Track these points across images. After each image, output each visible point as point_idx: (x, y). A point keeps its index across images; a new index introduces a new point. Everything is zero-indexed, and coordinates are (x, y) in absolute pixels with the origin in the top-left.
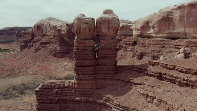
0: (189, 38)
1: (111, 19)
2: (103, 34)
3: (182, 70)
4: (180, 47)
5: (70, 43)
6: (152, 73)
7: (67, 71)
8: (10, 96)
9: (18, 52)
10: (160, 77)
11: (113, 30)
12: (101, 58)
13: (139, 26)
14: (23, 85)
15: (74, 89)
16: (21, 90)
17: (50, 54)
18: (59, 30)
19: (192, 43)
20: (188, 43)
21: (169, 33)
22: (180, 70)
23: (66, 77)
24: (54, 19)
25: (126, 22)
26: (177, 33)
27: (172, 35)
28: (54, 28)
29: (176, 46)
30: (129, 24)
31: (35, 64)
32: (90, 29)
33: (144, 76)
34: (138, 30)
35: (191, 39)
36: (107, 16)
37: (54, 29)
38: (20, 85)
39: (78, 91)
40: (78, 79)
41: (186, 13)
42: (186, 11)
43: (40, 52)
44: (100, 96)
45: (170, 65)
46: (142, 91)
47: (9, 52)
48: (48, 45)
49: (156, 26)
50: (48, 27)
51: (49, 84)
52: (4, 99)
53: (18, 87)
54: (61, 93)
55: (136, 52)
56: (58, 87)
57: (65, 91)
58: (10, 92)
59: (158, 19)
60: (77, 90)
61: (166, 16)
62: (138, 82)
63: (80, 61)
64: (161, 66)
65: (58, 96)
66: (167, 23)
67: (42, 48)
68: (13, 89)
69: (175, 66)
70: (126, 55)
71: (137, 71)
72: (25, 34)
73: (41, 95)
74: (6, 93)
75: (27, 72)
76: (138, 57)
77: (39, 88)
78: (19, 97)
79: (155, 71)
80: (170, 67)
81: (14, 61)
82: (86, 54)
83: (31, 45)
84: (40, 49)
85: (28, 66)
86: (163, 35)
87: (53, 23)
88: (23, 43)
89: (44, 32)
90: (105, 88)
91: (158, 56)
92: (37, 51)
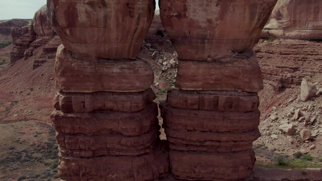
21: (315, 28)
49: (285, 13)
66: (312, 5)
67: (48, 60)
85: (17, 97)
86: (300, 34)
91: (292, 80)
92: (38, 66)
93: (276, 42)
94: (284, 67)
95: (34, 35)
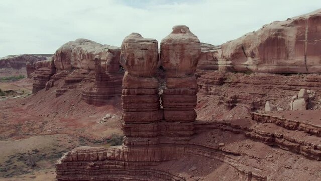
0: (312, 73)
1: (186, 42)
2: (172, 68)
3: (311, 131)
4: (298, 88)
5: (115, 81)
6: (257, 135)
7: (110, 128)
8: (13, 170)
9: (30, 96)
10: (272, 142)
11: (189, 62)
12: (169, 109)
13: (228, 53)
14: (37, 151)
15: (122, 161)
16: (33, 161)
17: (82, 99)
18: (96, 59)
19: (318, 81)
20: (311, 81)
21: (279, 64)
22: (308, 130)
23: (108, 137)
24: (89, 41)
25: (206, 47)
26: (292, 65)
27: (284, 67)
28: (88, 56)
29: (292, 87)
30: (211, 49)
31: (57, 116)
32: (150, 60)
33: (243, 140)
34: (228, 60)
35: (315, 75)
36: (179, 36)
37: (88, 58)
38: (31, 151)
39: (129, 166)
40: (129, 145)
41: (307, 32)
42: (307, 28)
43: (65, 97)
44: (167, 174)
45: (289, 121)
46: (242, 167)
47: (14, 96)
48: (80, 84)
49: (257, 53)
50: (78, 54)
51: (79, 154)
52: (3, 176)
53: (28, 155)
54: (99, 168)
55: (225, 96)
56: (95, 159)
57: (107, 166)
58: (14, 164)
59: (260, 42)
60: (127, 164)
61: (273, 37)
62: (234, 151)
63: (133, 113)
64: (273, 122)
65: (94, 175)
66: (276, 48)
67: (69, 90)
68: (20, 159)
69: (298, 123)
70: (207, 101)
71: (232, 131)
72: (41, 65)
73: (65, 172)
74: (7, 166)
75: (43, 130)
76: (227, 104)
77: (62, 161)
78: (30, 172)
79: (263, 132)
80: (289, 124)
81: (22, 110)
82: (143, 102)
83: (51, 85)
84: (65, 91)
85: (46, 119)
86: (268, 69)
87: (87, 49)
88: (37, 81)
89: (72, 63)
90: (176, 160)
91: (261, 103)
92: (60, 95)
93: (252, 75)
94: (255, 94)
95: (54, 69)
